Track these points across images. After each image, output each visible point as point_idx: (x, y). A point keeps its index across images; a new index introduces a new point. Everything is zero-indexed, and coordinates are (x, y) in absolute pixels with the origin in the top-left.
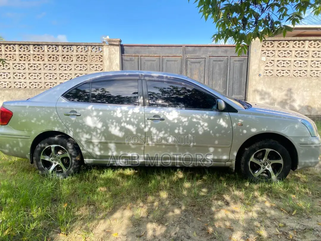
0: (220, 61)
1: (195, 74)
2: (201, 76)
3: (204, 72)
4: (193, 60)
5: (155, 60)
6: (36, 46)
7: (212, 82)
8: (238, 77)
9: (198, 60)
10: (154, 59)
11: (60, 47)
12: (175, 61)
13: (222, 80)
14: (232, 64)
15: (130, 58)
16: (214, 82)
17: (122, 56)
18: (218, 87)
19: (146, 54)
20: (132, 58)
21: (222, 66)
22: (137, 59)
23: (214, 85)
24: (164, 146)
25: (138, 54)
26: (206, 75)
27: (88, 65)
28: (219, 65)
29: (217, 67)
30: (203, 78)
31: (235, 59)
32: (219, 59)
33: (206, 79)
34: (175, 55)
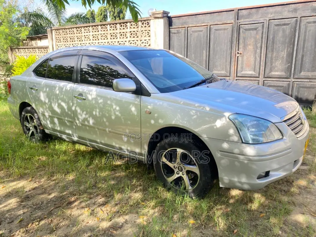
0: (284, 25)
1: (250, 45)
2: (257, 47)
3: (260, 42)
4: (247, 27)
5: (203, 30)
6: (102, 26)
7: (272, 54)
8: (311, 46)
9: (253, 26)
10: (201, 29)
11: (118, 24)
12: (225, 29)
13: (286, 51)
14: (303, 27)
15: (177, 31)
16: (274, 55)
17: (170, 29)
18: (279, 61)
19: (193, 24)
20: (179, 30)
21: (288, 32)
22: (184, 30)
23: (274, 59)
24: (88, 128)
25: (185, 25)
26: (263, 45)
27: (139, 41)
28: (284, 31)
29: (280, 34)
30: (259, 49)
31: (308, 21)
32: (283, 23)
33: (263, 50)
34: (225, 22)
